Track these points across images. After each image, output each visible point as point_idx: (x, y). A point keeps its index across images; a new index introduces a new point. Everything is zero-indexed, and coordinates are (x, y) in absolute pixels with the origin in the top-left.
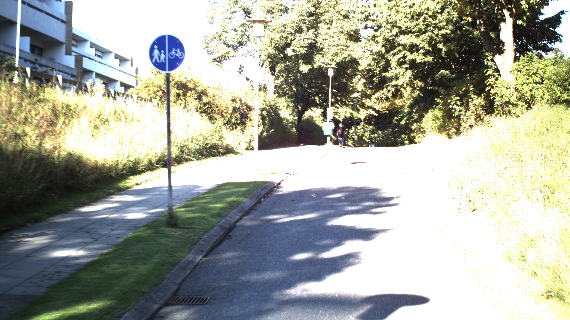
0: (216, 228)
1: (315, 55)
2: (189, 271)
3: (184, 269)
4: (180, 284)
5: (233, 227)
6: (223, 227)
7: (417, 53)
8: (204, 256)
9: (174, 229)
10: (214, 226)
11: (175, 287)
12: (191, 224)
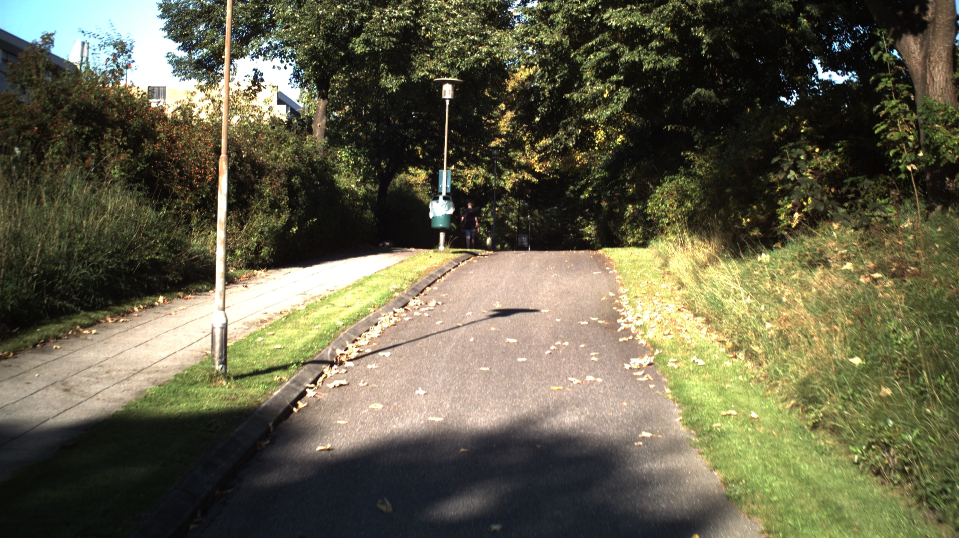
1: (415, 53)
7: (646, 47)
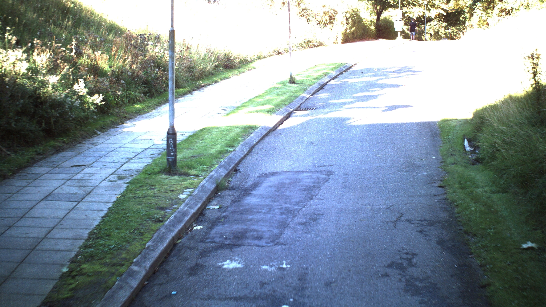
0: (315, 84)
2: (304, 100)
3: (302, 99)
4: (301, 104)
5: (325, 84)
6: (320, 84)
8: (311, 96)
9: (293, 84)
10: (315, 83)
11: (299, 105)
12: (303, 82)
